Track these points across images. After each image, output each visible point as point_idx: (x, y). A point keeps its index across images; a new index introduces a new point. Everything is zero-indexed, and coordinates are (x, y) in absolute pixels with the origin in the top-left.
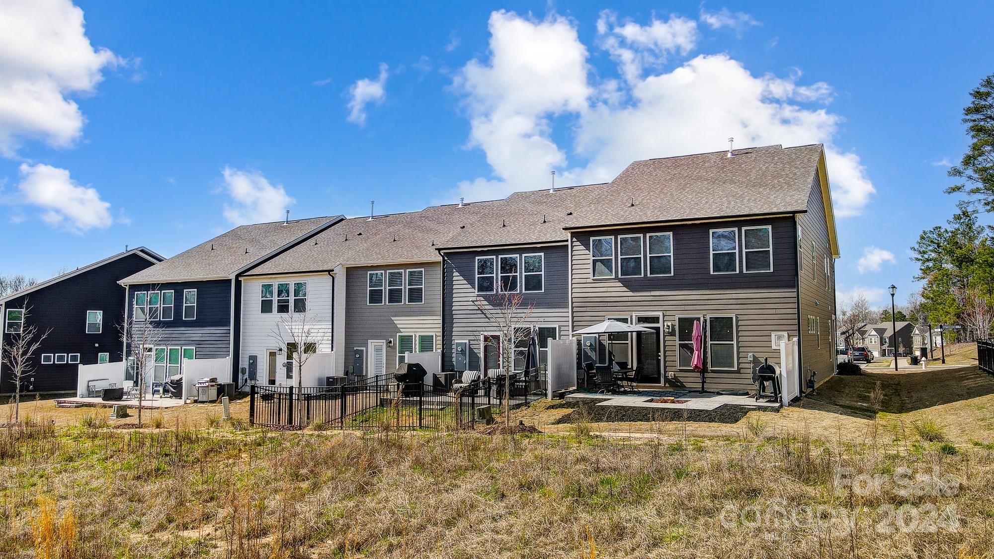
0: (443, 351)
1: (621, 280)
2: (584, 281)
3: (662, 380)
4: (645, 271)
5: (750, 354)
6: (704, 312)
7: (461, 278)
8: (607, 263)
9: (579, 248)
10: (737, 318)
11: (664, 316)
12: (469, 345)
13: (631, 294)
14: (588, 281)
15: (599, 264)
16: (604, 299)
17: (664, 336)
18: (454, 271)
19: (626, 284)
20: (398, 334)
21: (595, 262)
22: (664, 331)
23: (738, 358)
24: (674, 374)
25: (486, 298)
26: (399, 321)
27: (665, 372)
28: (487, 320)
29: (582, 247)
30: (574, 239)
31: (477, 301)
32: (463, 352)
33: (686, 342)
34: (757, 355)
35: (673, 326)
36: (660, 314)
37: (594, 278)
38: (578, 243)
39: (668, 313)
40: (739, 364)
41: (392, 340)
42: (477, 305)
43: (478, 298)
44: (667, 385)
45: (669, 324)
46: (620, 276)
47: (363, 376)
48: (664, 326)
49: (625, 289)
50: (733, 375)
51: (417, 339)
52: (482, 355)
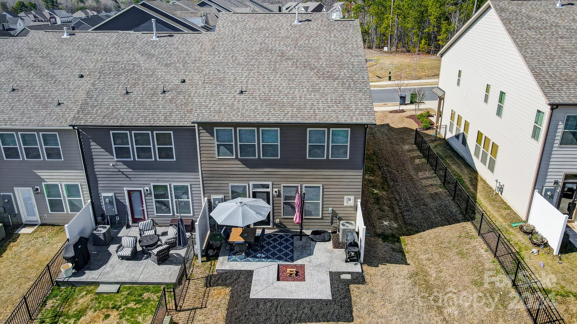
0: (92, 202)
1: (240, 160)
2: (210, 159)
3: (271, 224)
4: (259, 155)
5: (330, 209)
6: (301, 183)
7: (98, 147)
8: (229, 148)
9: (205, 135)
10: (323, 187)
11: (273, 185)
12: (115, 197)
13: (248, 169)
14: (214, 159)
15: (222, 148)
16: (228, 172)
17: (273, 197)
18: (91, 141)
19: (245, 162)
20: (43, 184)
21: (218, 146)
22: (273, 194)
23: (323, 211)
24: (280, 221)
25: (125, 163)
26: (43, 174)
27: (273, 219)
28: (128, 179)
29: (208, 134)
30: (200, 128)
31: (116, 165)
32: (111, 203)
33: (288, 201)
34: (334, 209)
35: (279, 191)
36: (270, 183)
37: (219, 157)
38: (204, 131)
39: (276, 183)
40: (322, 214)
41: (38, 187)
42: (117, 168)
43: (118, 163)
44: (275, 227)
45: (277, 190)
46: (239, 157)
47: (16, 214)
48: (273, 191)
49: (243, 166)
50: (318, 221)
51: (63, 187)
52: (128, 204)
